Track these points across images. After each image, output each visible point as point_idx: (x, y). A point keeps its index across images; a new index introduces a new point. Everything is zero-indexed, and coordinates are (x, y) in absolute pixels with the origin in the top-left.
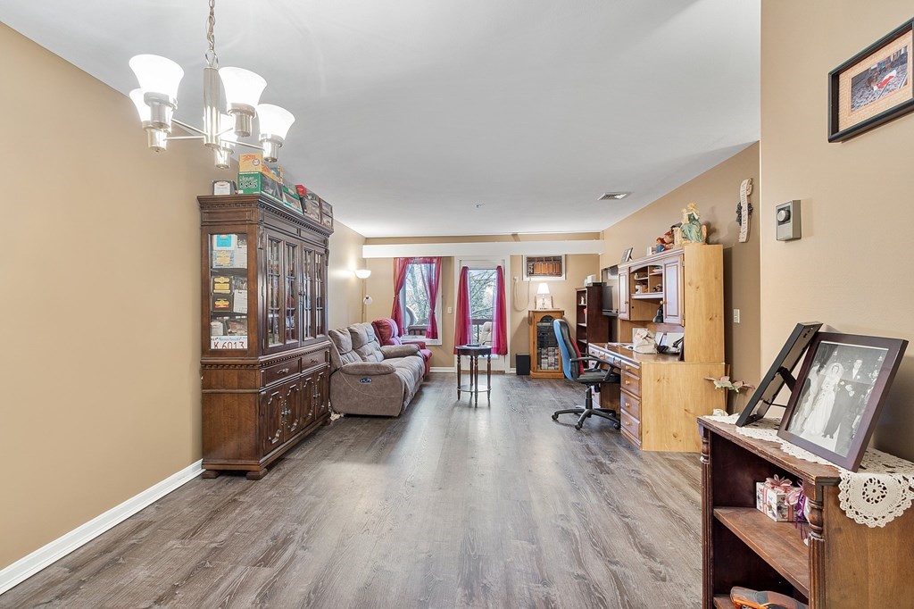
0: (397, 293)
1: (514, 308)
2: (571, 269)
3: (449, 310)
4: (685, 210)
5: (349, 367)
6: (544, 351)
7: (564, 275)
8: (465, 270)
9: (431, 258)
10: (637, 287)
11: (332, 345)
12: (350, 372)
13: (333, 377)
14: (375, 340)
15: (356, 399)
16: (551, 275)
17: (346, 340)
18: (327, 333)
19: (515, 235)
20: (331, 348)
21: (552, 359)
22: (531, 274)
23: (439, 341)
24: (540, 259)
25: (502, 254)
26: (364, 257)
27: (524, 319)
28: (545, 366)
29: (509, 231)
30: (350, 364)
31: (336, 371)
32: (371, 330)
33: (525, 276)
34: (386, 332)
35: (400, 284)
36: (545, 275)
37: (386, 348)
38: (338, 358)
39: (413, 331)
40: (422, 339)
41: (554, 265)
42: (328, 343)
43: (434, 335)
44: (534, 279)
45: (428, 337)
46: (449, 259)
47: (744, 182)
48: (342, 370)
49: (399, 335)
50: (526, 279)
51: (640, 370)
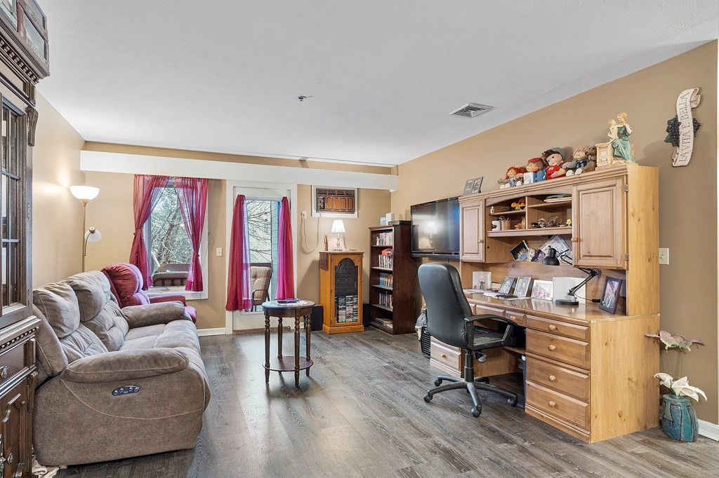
0: (139, 226)
1: (302, 251)
2: (363, 203)
3: (218, 251)
4: (613, 122)
5: (85, 367)
6: (341, 300)
7: (356, 212)
8: (240, 200)
9: (194, 180)
10: (494, 223)
11: (41, 324)
12: (90, 378)
13: (44, 393)
14: (112, 299)
15: (102, 430)
16: (343, 211)
17: (69, 306)
18: (30, 298)
19: (303, 162)
20: (37, 331)
21: (350, 310)
22: (322, 208)
23: (204, 294)
24: (332, 192)
25: (287, 182)
26: (82, 169)
27: (313, 262)
28: (342, 318)
29: (296, 155)
30: (85, 359)
31: (49, 378)
32: (106, 283)
33: (314, 211)
34: (127, 285)
35: (143, 214)
36: (337, 211)
37: (130, 310)
38: (56, 349)
39: (162, 281)
40: (180, 291)
41: (346, 199)
42: (31, 321)
43: (198, 286)
44: (325, 215)
45: (189, 288)
46: (217, 184)
47: (685, 92)
48: (66, 375)
49: (145, 288)
50: (316, 214)
51: (588, 333)
